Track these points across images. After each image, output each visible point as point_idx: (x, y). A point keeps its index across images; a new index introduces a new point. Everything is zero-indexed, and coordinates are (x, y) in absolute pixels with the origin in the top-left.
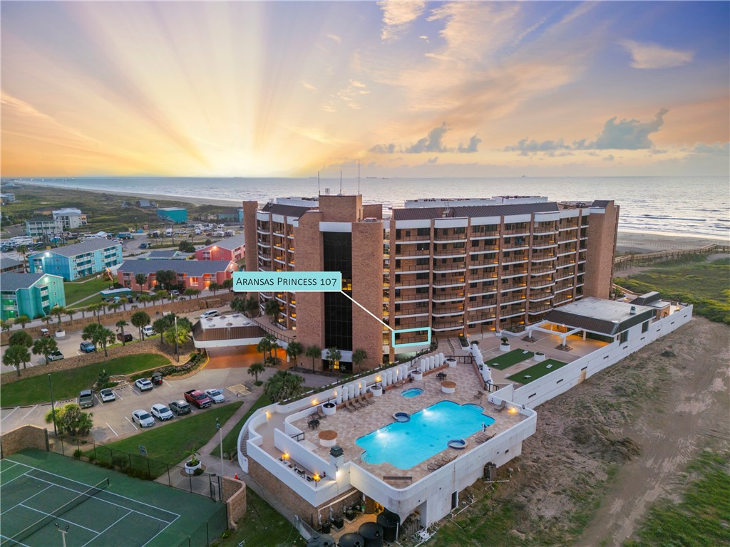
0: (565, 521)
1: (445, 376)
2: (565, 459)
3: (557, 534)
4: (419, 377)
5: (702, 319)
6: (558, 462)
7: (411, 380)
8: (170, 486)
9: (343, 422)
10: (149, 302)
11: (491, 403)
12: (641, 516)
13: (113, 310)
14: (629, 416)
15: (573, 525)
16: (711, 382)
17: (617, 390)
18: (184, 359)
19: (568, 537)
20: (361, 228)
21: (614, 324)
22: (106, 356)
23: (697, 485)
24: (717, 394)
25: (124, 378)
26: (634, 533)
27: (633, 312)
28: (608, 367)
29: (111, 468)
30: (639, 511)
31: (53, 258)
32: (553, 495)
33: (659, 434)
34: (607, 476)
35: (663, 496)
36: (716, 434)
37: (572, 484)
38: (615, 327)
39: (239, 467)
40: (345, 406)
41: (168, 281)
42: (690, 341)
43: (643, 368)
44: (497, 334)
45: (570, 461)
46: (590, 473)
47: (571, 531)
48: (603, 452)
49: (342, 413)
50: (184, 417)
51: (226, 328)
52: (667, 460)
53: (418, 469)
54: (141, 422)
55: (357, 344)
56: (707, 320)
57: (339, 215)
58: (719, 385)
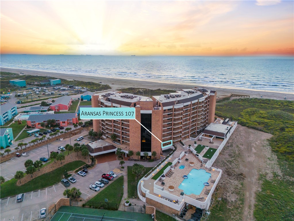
0: (238, 201)
1: (188, 159)
2: (228, 182)
3: (238, 205)
4: (180, 161)
5: (239, 125)
6: (227, 183)
7: (179, 162)
8: (125, 211)
9: (170, 182)
10: (54, 135)
11: (206, 168)
12: (255, 196)
13: (40, 141)
14: (237, 164)
15: (240, 202)
16: (251, 150)
17: (230, 155)
18: (90, 161)
19: (241, 206)
20: (155, 112)
21: (224, 134)
22: (61, 164)
23: (263, 185)
24: (255, 153)
25: (73, 172)
26: (255, 201)
27: (227, 129)
29: (99, 208)
30: (253, 195)
32: (232, 194)
33: (247, 169)
34: (241, 186)
35: (257, 189)
36: (260, 168)
37: (234, 189)
38: (225, 135)
39: (141, 200)
40: (167, 175)
41: (52, 124)
42: (240, 134)
43: (233, 146)
44: (190, 139)
45: (230, 182)
46: (237, 185)
47: (241, 204)
48: (237, 178)
49: (167, 178)
50: (108, 185)
51: (101, 147)
52: (253, 178)
53: (202, 194)
54: (96, 189)
55: (153, 149)
56: (241, 125)
57: (147, 108)
58: (254, 150)
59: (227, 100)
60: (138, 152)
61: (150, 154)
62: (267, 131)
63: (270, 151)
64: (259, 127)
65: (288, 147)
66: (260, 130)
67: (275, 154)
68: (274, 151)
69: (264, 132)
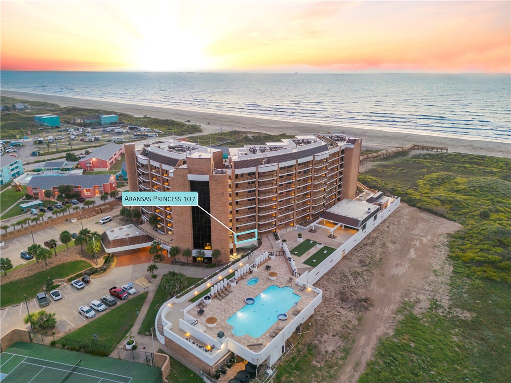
0: (339, 352)
1: (270, 267)
2: (336, 313)
3: (335, 361)
4: (255, 270)
5: (405, 205)
6: (333, 316)
7: (251, 272)
8: (120, 359)
9: (217, 308)
10: (60, 213)
11: (297, 285)
12: (374, 344)
14: (367, 280)
15: (342, 355)
16: (408, 252)
17: (361, 262)
18: (101, 262)
19: (341, 362)
20: (215, 178)
21: (359, 221)
22: (47, 265)
23: (401, 322)
24: (411, 260)
25: (63, 281)
26: (371, 355)
27: (369, 211)
28: (356, 246)
29: (78, 350)
30: (374, 342)
32: (332, 337)
33: (382, 291)
34: (357, 322)
35: (385, 331)
36: (410, 288)
37: (341, 329)
38: (360, 223)
39: (158, 340)
40: (216, 296)
41: (68, 192)
42: (399, 222)
43: (374, 245)
44: (295, 228)
45: (339, 314)
46: (349, 321)
47: (343, 358)
48: (355, 307)
49: (215, 301)
50: (113, 308)
51: (126, 238)
52: (386, 307)
53: (264, 337)
54: (87, 315)
56: (408, 205)
57: (201, 170)
58: (412, 254)
59: (402, 156)
60: (187, 250)
62: (454, 217)
63: (444, 257)
64: (441, 209)
65: (482, 250)
66: (442, 216)
67: (452, 262)
68: (450, 257)
69: (448, 219)
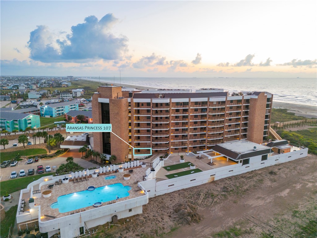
1: (133, 171)
2: (159, 219)
4: (121, 171)
6: (155, 220)
7: (116, 172)
13: (51, 130)
14: (216, 202)
16: (282, 191)
17: (225, 188)
18: (53, 152)
20: (113, 101)
21: (238, 154)
22: (25, 148)
27: (254, 149)
31: (48, 108)
33: (221, 214)
34: (169, 231)
36: (252, 219)
37: (149, 232)
38: (239, 156)
40: (73, 180)
42: (295, 167)
43: (251, 178)
45: (161, 220)
46: (164, 228)
48: (180, 218)
49: (70, 183)
51: (73, 141)
53: (66, 214)
55: (113, 152)
57: (106, 95)
58: (285, 193)
61: (108, 157)
